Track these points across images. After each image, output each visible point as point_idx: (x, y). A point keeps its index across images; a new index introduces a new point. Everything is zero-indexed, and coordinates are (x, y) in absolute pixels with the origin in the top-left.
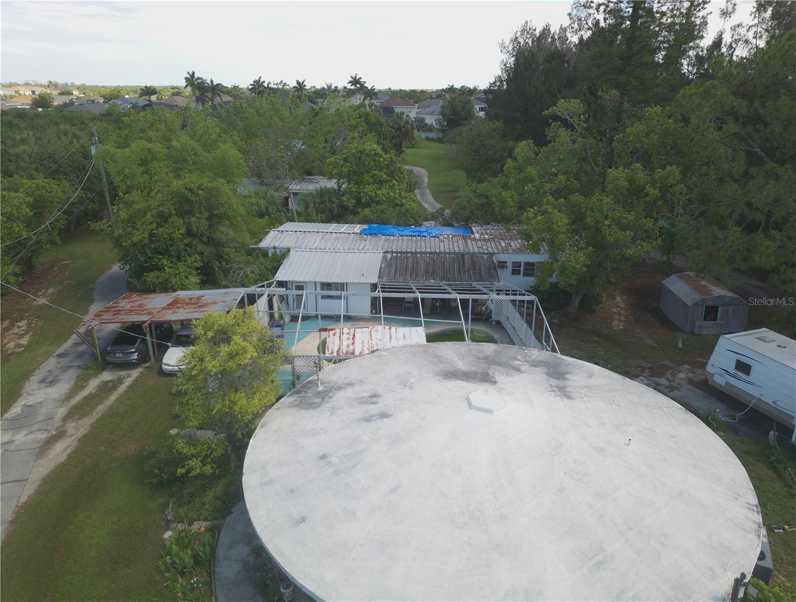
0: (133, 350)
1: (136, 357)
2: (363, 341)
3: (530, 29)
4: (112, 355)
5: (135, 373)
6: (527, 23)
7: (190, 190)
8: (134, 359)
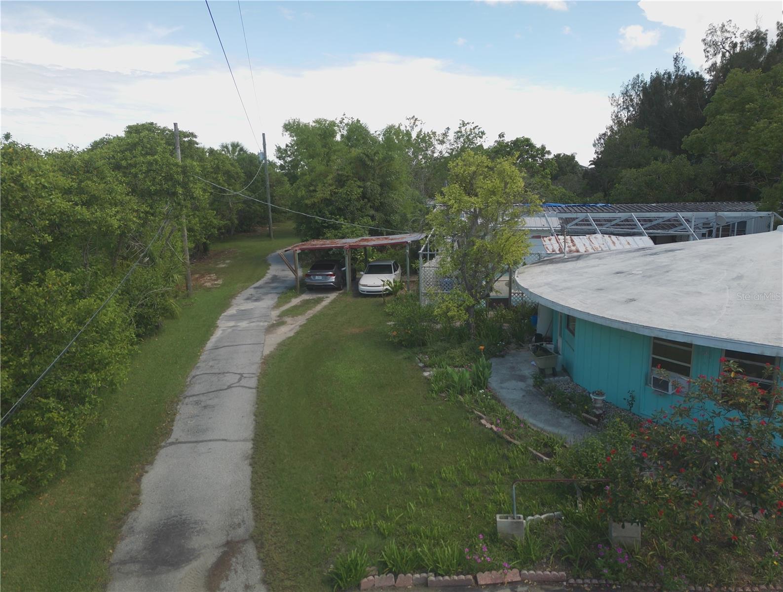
0: (331, 273)
1: (334, 280)
2: (584, 245)
3: (642, 82)
4: (312, 277)
5: (332, 296)
6: (638, 76)
7: (367, 156)
8: (332, 282)
